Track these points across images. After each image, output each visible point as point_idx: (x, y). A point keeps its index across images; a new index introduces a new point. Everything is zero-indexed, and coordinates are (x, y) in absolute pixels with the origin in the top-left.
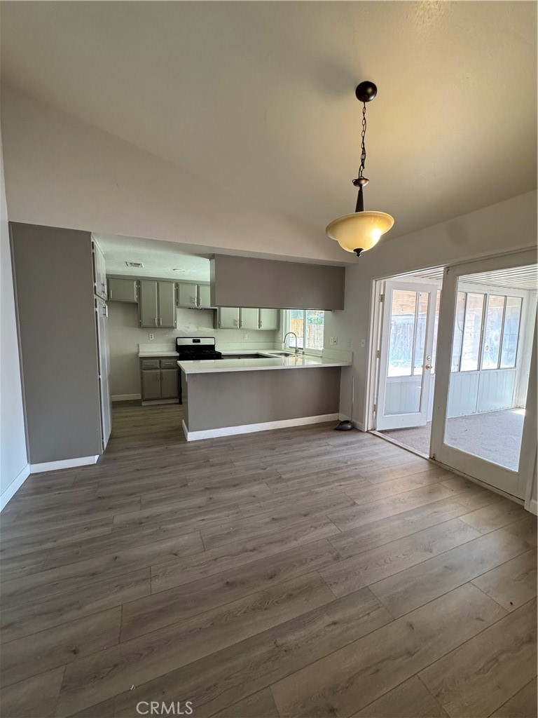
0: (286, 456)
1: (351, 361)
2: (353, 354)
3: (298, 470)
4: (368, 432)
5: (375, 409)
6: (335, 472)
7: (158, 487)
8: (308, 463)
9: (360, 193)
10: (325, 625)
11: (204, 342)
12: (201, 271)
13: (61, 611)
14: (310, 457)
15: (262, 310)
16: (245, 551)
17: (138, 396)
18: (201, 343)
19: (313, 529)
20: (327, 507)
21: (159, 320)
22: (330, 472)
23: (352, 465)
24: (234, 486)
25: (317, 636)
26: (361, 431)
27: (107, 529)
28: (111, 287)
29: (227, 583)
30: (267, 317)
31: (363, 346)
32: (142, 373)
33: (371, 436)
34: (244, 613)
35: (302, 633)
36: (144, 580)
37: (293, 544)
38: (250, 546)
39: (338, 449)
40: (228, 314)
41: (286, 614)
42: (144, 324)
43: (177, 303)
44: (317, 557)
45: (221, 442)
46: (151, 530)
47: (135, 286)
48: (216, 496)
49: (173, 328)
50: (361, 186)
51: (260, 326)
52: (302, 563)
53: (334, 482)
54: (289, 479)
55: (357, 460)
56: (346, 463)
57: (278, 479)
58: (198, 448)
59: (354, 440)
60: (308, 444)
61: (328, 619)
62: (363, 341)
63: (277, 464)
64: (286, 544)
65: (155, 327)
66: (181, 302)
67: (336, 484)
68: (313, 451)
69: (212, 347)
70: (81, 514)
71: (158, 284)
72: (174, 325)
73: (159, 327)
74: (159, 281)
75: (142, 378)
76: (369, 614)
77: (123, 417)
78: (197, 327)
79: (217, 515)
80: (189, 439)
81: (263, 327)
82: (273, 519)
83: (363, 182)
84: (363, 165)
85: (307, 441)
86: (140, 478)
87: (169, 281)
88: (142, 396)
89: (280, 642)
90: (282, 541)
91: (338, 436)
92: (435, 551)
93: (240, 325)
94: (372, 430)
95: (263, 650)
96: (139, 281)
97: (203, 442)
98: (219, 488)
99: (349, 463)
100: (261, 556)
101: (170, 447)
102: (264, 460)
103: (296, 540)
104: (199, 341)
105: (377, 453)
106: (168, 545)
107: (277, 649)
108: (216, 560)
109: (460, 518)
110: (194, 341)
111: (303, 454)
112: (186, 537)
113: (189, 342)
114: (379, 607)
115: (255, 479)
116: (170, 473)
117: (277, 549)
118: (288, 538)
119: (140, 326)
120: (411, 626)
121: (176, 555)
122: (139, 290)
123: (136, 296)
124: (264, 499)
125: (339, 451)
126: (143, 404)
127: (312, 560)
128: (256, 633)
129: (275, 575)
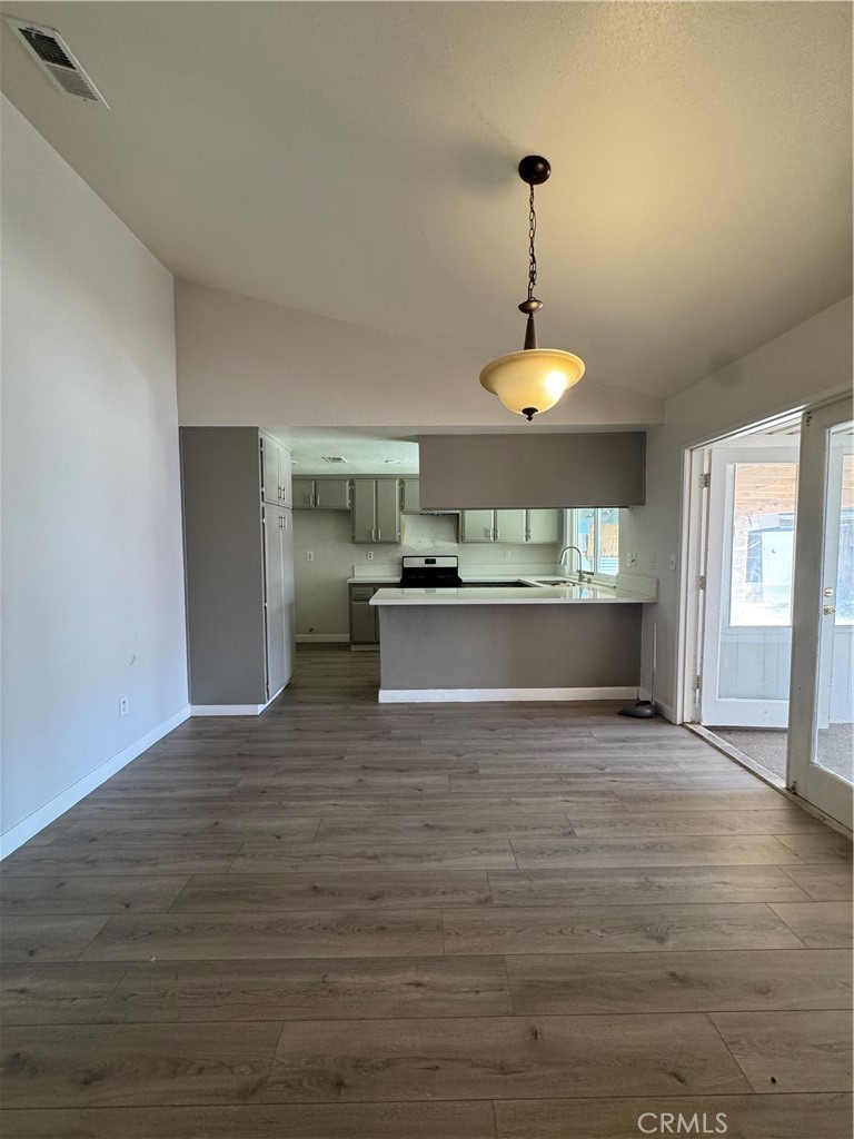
0: (507, 742)
1: (654, 595)
2: (658, 582)
3: (510, 766)
4: (683, 725)
5: (698, 683)
6: (571, 780)
7: (307, 754)
8: (534, 758)
9: (530, 323)
10: (405, 981)
11: (441, 563)
12: (406, 459)
13: (137, 862)
14: (542, 750)
15: (499, 511)
16: (362, 856)
17: (345, 638)
18: (437, 565)
19: (475, 852)
20: (519, 828)
21: (377, 532)
22: (561, 778)
23: (609, 774)
24: (402, 771)
25: (382, 991)
26: (670, 723)
27: (227, 791)
28: (318, 491)
29: (315, 887)
30: (539, 523)
31: (672, 568)
32: (351, 606)
33: (687, 733)
34: (312, 928)
35: (367, 979)
36: (228, 855)
37: (432, 865)
38: (370, 851)
39: (602, 745)
40: (475, 520)
41: (361, 949)
42: (358, 539)
43: (402, 508)
44: (455, 891)
45: (423, 709)
46: (267, 803)
47: (348, 488)
48: (369, 779)
49: (396, 543)
50: (530, 312)
51: (527, 537)
52: (426, 893)
53: (558, 794)
54: (488, 777)
55: (628, 768)
56: (602, 769)
57: (470, 772)
58: (387, 713)
59: (646, 735)
60: (555, 730)
61: (412, 976)
62: (673, 558)
63: (482, 751)
64: (422, 861)
65: (372, 543)
66: (406, 508)
67: (560, 798)
68: (557, 742)
69: (454, 570)
70: (211, 769)
71: (376, 483)
72: (397, 539)
73: (378, 542)
74: (377, 478)
75: (351, 612)
76: (478, 992)
77: (320, 663)
78: (433, 542)
79: (355, 803)
80: (380, 701)
81: (533, 539)
82: (427, 825)
83: (534, 305)
84: (532, 280)
85: (556, 726)
86: (294, 740)
87: (390, 478)
88: (351, 637)
89: (330, 978)
90: (419, 858)
91: (620, 724)
92: (671, 943)
93: (495, 537)
94: (692, 723)
95: (306, 979)
96: (353, 480)
97: (399, 707)
98: (380, 769)
99: (608, 770)
100: (376, 867)
101: (352, 707)
102: (467, 743)
103: (439, 860)
104: (434, 562)
105: (675, 763)
106: (276, 824)
107: (322, 985)
108: (319, 856)
109: (773, 906)
110: (427, 562)
111: (535, 744)
112: (301, 821)
113: (420, 563)
114: (501, 989)
115: (437, 767)
116: (332, 739)
117: (403, 866)
118: (429, 855)
119: (354, 541)
120: (535, 1034)
121: (278, 837)
122: (352, 492)
123: (348, 501)
124: (431, 796)
125: (604, 748)
126: (353, 648)
127: (444, 893)
128: (309, 956)
129: (379, 897)
